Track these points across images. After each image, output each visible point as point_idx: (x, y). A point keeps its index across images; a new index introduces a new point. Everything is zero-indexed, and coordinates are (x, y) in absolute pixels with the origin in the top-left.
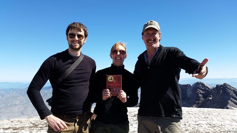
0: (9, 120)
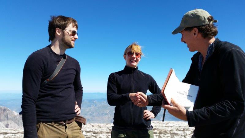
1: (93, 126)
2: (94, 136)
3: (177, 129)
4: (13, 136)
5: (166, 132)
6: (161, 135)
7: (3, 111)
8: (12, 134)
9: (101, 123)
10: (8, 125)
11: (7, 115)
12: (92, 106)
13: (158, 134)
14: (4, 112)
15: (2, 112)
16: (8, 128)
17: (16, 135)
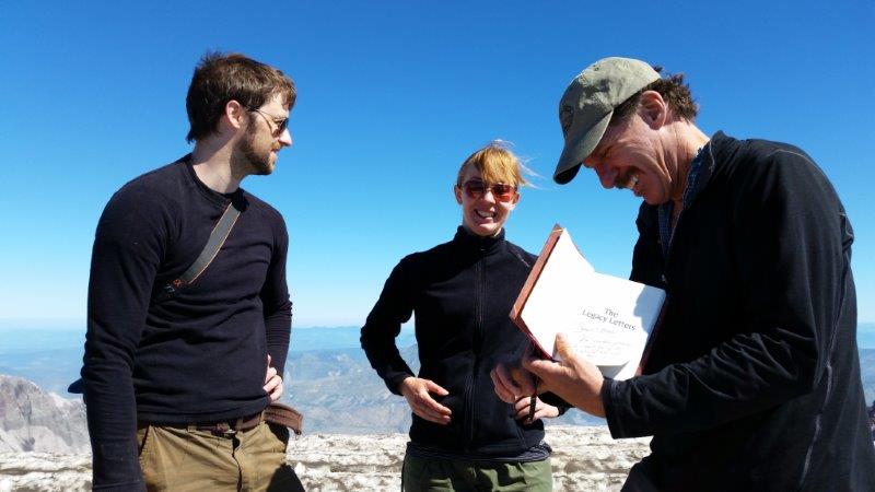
0: (322, 437)
1: (332, 444)
2: (335, 481)
3: (629, 453)
4: (46, 482)
5: (589, 463)
6: (574, 476)
7: (12, 393)
8: (41, 475)
9: (359, 434)
10: (33, 441)
11: (30, 407)
12: (330, 373)
13: (563, 473)
14: (17, 395)
15: (10, 397)
16: (31, 453)
17: (56, 475)
